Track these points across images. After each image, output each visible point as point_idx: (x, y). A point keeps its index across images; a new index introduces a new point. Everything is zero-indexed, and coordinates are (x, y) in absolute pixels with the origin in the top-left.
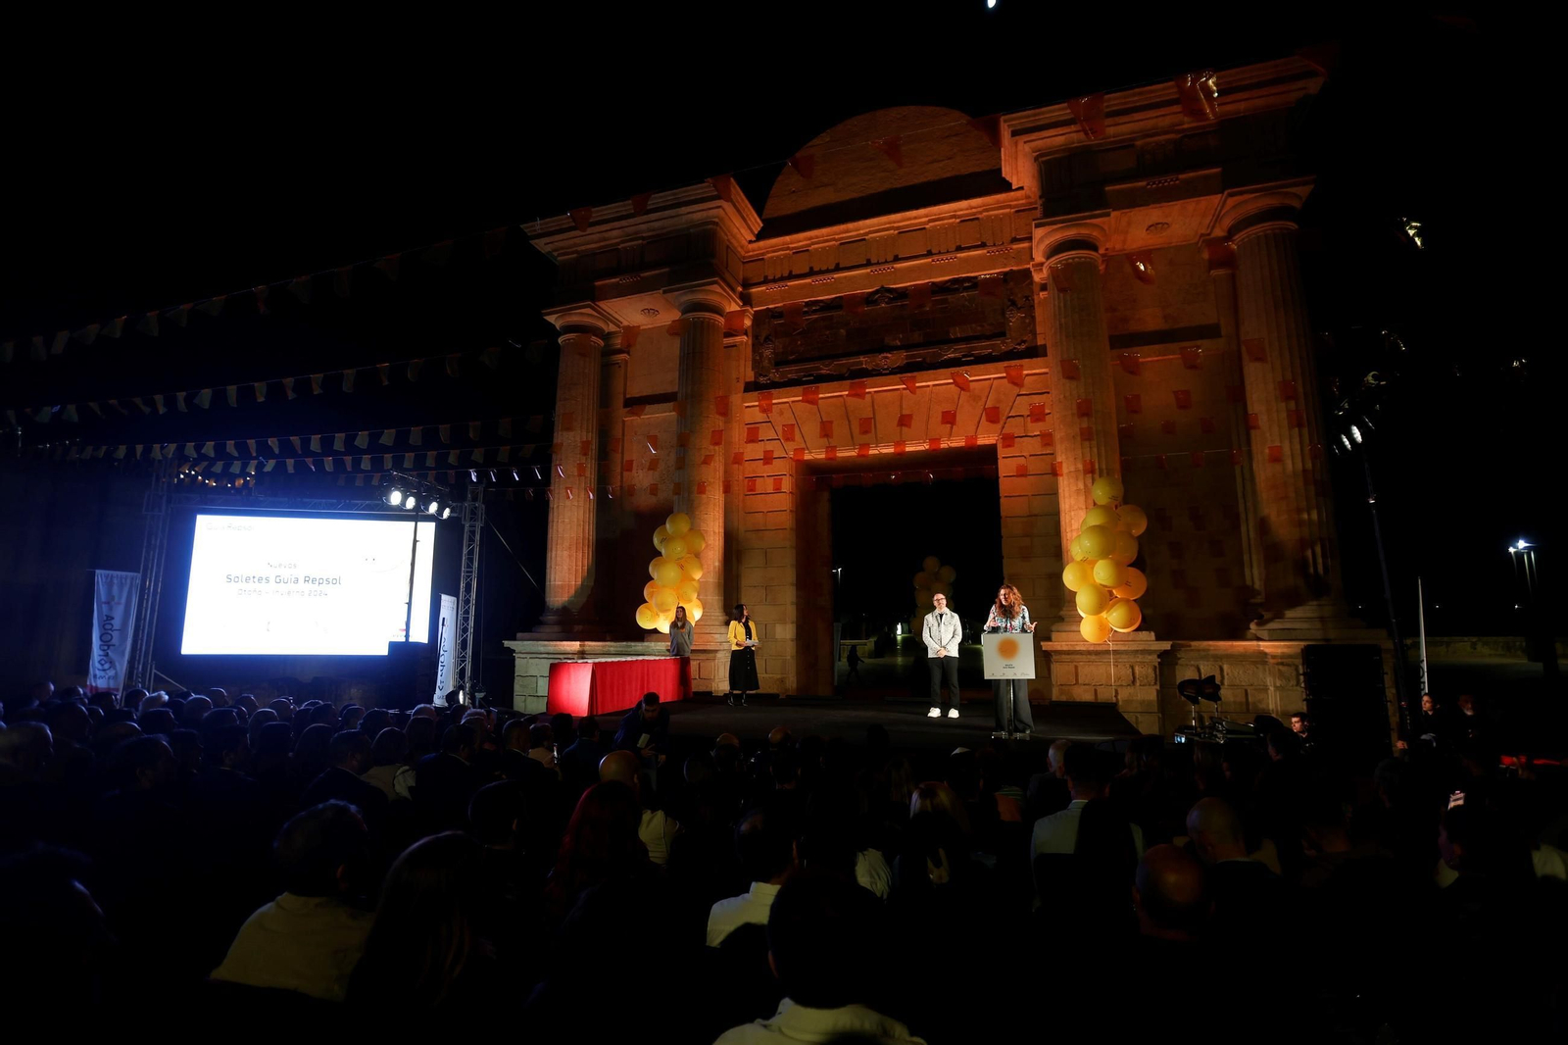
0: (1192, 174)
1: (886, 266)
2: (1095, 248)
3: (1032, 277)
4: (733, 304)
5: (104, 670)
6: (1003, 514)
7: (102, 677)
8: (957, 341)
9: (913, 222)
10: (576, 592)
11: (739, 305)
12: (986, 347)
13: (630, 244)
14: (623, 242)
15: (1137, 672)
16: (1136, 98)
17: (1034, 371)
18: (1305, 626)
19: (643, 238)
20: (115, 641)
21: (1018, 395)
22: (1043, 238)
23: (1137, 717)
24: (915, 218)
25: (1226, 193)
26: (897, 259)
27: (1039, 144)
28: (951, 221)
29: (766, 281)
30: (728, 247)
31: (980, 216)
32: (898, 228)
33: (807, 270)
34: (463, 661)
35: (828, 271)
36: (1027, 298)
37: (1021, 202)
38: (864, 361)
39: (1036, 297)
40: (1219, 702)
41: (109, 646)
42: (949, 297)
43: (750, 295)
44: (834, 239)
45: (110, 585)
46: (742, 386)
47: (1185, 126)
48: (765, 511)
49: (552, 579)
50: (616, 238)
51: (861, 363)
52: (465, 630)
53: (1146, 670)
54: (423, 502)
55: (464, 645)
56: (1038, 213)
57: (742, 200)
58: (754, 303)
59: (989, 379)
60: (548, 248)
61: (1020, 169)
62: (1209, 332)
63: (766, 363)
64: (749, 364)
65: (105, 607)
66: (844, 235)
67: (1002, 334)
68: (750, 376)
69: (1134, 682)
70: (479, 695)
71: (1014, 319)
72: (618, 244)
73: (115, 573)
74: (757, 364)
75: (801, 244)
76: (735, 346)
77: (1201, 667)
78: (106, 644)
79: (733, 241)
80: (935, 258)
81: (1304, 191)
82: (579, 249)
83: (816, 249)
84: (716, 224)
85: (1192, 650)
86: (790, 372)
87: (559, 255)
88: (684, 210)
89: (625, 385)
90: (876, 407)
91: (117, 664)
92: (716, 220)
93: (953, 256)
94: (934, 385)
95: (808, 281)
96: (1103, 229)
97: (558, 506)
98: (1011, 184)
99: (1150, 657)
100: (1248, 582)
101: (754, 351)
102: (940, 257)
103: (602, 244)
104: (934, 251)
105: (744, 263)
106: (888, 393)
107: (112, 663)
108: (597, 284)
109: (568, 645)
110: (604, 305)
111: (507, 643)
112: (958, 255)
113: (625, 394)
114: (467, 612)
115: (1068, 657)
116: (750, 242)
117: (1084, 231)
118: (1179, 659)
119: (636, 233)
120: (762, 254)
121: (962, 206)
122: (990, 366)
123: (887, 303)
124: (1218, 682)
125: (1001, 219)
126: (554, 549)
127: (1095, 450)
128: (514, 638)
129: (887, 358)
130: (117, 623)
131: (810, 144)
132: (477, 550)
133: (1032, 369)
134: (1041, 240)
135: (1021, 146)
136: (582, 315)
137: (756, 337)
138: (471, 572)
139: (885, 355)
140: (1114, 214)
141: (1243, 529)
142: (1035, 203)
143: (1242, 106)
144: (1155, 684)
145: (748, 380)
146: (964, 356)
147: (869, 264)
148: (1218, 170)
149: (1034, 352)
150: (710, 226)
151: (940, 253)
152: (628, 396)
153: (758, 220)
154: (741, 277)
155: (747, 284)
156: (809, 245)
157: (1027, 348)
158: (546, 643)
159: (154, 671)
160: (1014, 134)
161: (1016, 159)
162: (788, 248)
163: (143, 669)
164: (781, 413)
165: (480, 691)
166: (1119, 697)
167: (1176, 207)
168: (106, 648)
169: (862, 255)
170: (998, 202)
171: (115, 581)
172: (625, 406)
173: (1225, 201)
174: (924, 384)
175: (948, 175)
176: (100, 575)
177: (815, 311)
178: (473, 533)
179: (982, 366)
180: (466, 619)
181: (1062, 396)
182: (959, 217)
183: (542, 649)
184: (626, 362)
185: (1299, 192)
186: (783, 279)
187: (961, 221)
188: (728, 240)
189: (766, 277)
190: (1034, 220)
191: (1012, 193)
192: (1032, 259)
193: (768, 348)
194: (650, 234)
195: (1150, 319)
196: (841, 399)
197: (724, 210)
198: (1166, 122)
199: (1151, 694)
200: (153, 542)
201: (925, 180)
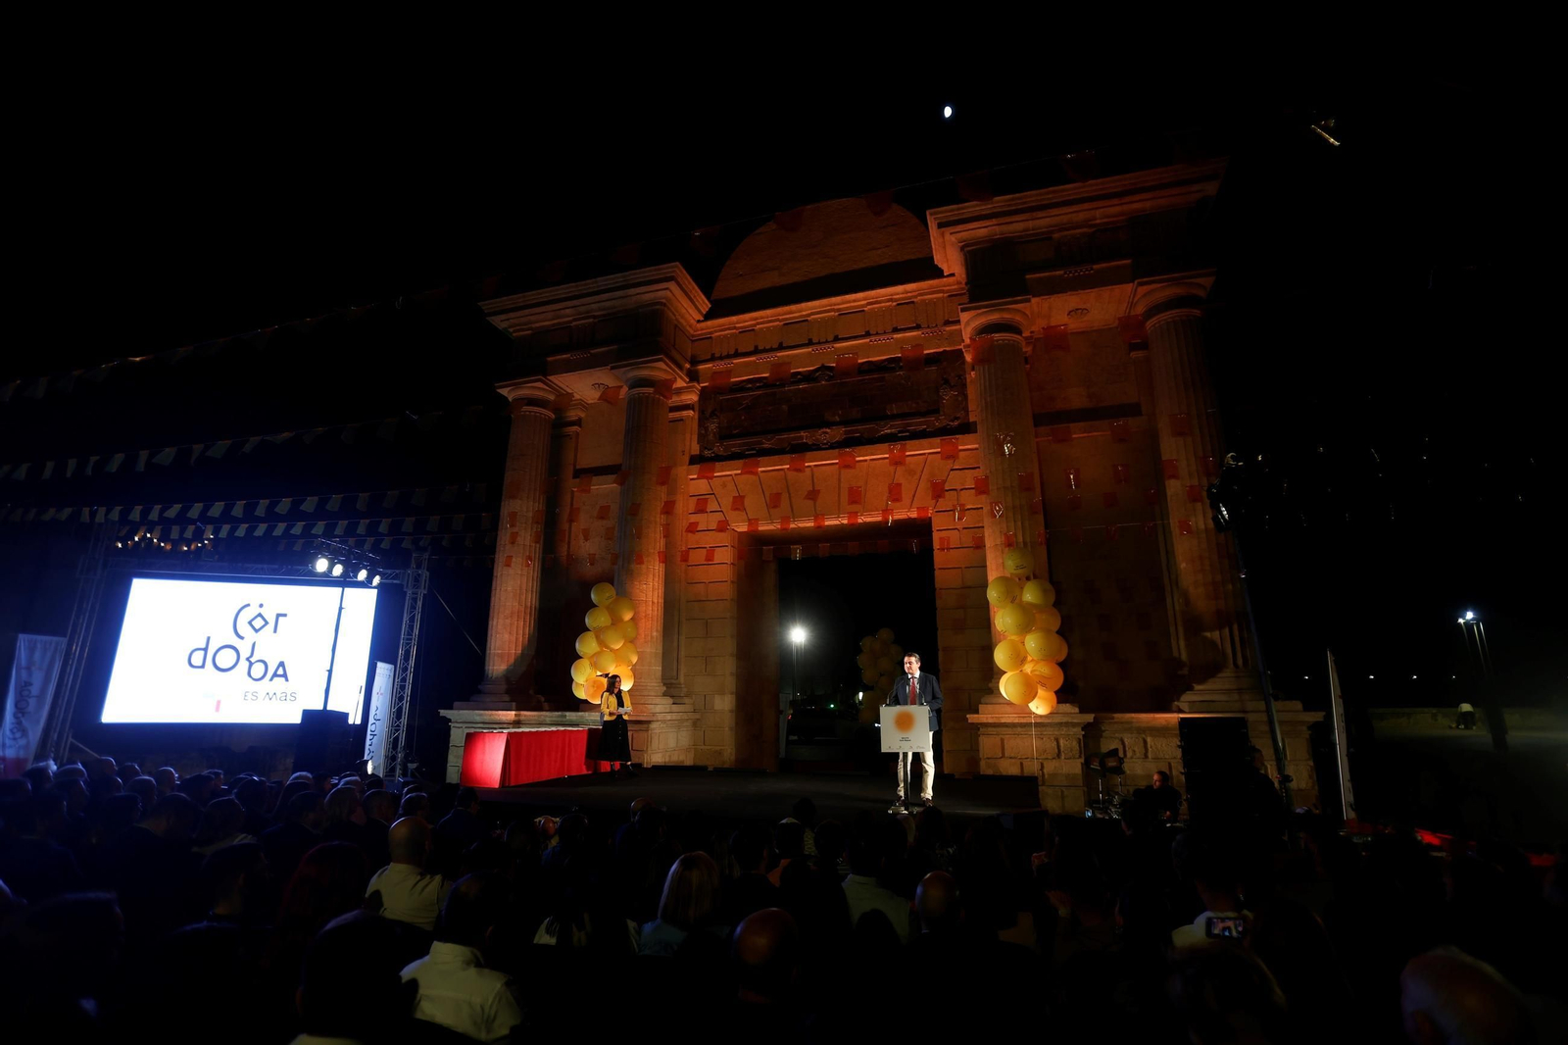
0: (1104, 265)
1: (827, 346)
2: (1020, 333)
3: (964, 357)
4: (679, 380)
5: (15, 739)
6: (937, 586)
7: (10, 747)
8: (894, 417)
9: (852, 304)
10: (515, 661)
11: (685, 381)
12: (921, 424)
13: (583, 321)
14: (575, 320)
15: (1062, 745)
16: (1050, 196)
17: (966, 447)
18: (1223, 698)
19: (594, 317)
20: (31, 708)
21: (952, 470)
22: (969, 323)
23: (1062, 792)
24: (854, 301)
25: (1136, 282)
26: (837, 339)
27: (964, 235)
28: (888, 304)
29: (713, 359)
30: (676, 326)
31: (915, 300)
32: (839, 310)
33: (752, 349)
34: (397, 731)
35: (772, 350)
36: (959, 376)
37: (953, 287)
38: (804, 436)
39: (967, 376)
40: (1122, 776)
41: (23, 714)
42: (886, 375)
43: (697, 372)
44: (778, 320)
45: (32, 650)
46: (687, 459)
47: (1098, 221)
48: (707, 581)
49: (492, 648)
50: (569, 316)
51: (801, 438)
52: (401, 699)
53: (1070, 743)
54: (351, 570)
55: (398, 714)
56: (965, 299)
57: (690, 283)
58: (700, 379)
59: (924, 454)
60: (504, 325)
61: (949, 258)
62: (1133, 410)
63: (711, 437)
64: (695, 438)
65: (24, 674)
66: (788, 316)
67: (935, 411)
68: (695, 449)
69: (1059, 755)
70: (412, 766)
71: (948, 396)
72: (570, 322)
73: (39, 638)
74: (702, 439)
75: (747, 324)
76: (682, 420)
77: (1126, 740)
78: (20, 710)
79: (682, 321)
80: (873, 338)
81: (1207, 281)
82: (534, 326)
83: (761, 329)
84: (665, 305)
85: (1116, 723)
86: (734, 446)
87: (514, 332)
88: (633, 291)
89: (576, 456)
90: (815, 480)
91: (30, 733)
92: (664, 301)
93: (890, 336)
94: (871, 460)
95: (752, 359)
96: (1025, 313)
97: (501, 575)
98: (942, 271)
99: (1075, 730)
100: (1175, 654)
101: (700, 425)
102: (877, 338)
103: (555, 321)
104: (871, 332)
105: (693, 341)
106: (828, 467)
107: (24, 732)
108: (549, 359)
109: (503, 715)
110: (554, 379)
111: (443, 713)
112: (895, 336)
113: (575, 466)
114: (404, 680)
115: (994, 729)
116: (699, 321)
117: (1007, 316)
118: (1104, 731)
119: (588, 312)
120: (711, 333)
121: (898, 291)
122: (924, 442)
123: (826, 380)
124: (1121, 755)
125: (935, 303)
126: (496, 616)
127: (1020, 523)
128: (451, 708)
129: (827, 433)
130: (35, 690)
131: (757, 231)
132: (418, 617)
133: (967, 444)
134: (968, 323)
135: (947, 236)
136: (533, 389)
137: (702, 412)
138: (411, 639)
139: (825, 430)
140: (1034, 300)
141: (1169, 601)
142: (963, 289)
143: (1148, 204)
144: (1080, 757)
145: (693, 453)
146: (900, 432)
147: (810, 343)
148: (1129, 261)
149: (967, 428)
150: (658, 307)
151: (877, 334)
152: (578, 467)
153: (706, 301)
154: (690, 354)
155: (695, 361)
156: (755, 325)
157: (959, 425)
158: (482, 712)
159: (70, 739)
160: (940, 226)
161: (944, 248)
162: (735, 328)
163: (58, 738)
164: (724, 485)
165: (412, 762)
166: (1045, 771)
167: (1092, 294)
168: (20, 715)
169: (805, 334)
170: (931, 287)
171: (39, 646)
172: (575, 477)
173: (1136, 290)
174: (861, 458)
175: (885, 261)
176: (23, 640)
177: (759, 387)
178: (415, 600)
179: (917, 442)
180: (403, 688)
181: (988, 471)
182: (896, 300)
183: (478, 719)
184: (578, 434)
185: (1203, 283)
186: (729, 356)
187: (898, 305)
188: (677, 319)
189: (713, 355)
190: (960, 305)
191: (945, 279)
192: (963, 341)
193: (714, 423)
194: (602, 313)
195: (1076, 397)
196: (782, 472)
197: (671, 291)
198: (1081, 216)
199: (1076, 767)
200: (85, 606)
201: (864, 266)
